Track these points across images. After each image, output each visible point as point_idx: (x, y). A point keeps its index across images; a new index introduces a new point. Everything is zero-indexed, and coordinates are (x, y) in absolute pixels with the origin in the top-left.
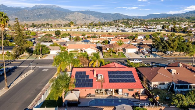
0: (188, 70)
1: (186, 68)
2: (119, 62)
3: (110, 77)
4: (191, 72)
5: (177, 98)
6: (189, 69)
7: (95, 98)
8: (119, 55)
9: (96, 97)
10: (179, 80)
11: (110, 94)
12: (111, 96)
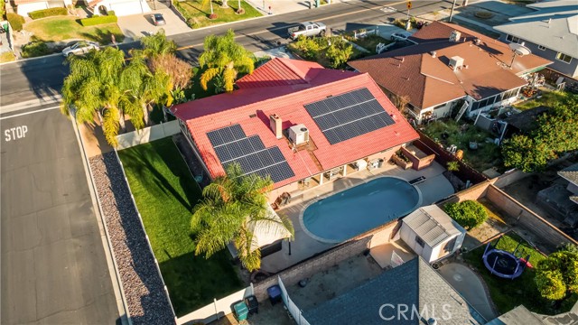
0: (481, 49)
1: (475, 43)
2: (256, 38)
3: (321, 124)
4: (487, 54)
5: (516, 149)
6: (480, 46)
7: (305, 203)
8: (236, 10)
9: (306, 198)
10: (477, 87)
11: (335, 177)
12: (339, 179)
